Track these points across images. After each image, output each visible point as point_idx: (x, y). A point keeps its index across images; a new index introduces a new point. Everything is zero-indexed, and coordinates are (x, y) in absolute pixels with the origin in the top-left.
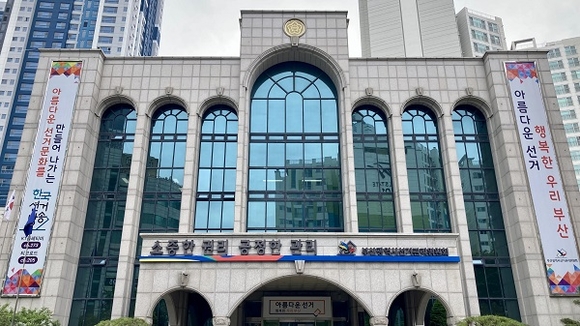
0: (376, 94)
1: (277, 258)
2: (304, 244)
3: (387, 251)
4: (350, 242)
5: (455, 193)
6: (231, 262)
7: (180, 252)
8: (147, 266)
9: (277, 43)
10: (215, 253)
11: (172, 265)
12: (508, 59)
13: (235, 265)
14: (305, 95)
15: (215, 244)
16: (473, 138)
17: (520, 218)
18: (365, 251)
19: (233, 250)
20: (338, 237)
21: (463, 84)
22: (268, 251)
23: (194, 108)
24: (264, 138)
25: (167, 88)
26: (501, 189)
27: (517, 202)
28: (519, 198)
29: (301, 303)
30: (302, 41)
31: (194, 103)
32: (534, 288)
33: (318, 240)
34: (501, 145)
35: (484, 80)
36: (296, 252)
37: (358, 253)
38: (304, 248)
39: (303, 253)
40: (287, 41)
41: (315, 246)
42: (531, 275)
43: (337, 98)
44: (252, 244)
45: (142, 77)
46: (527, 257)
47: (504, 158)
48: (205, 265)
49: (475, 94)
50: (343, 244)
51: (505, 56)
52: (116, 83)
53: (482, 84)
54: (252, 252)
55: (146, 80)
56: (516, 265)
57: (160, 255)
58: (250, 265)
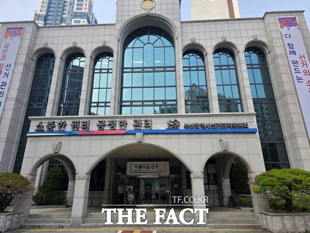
0: (197, 42)
1: (123, 132)
2: (143, 122)
3: (202, 126)
4: (176, 121)
5: (247, 97)
6: (91, 135)
7: (56, 129)
8: (33, 139)
9: (138, 13)
10: (80, 129)
11: (50, 138)
12: (279, 16)
13: (93, 137)
14: (155, 45)
15: (81, 124)
16: (257, 66)
17: (292, 111)
18: (186, 126)
19: (94, 127)
20: (167, 117)
21: (251, 34)
22: (118, 127)
23: (88, 53)
24: (130, 70)
25: (73, 42)
26: (277, 94)
27: (289, 101)
28: (290, 99)
29: (150, 166)
30: (152, 12)
31: (88, 50)
32: (302, 155)
33: (153, 119)
34: (277, 68)
35: (264, 30)
36: (138, 128)
37: (182, 127)
38: (143, 125)
39: (142, 128)
40: (144, 12)
41: (151, 123)
42: (300, 146)
43: (174, 46)
44: (107, 123)
45: (59, 37)
46: (297, 135)
47: (279, 75)
48: (73, 138)
49: (259, 39)
50: (171, 122)
51: (278, 14)
52: (44, 41)
53: (263, 33)
54: (107, 128)
55: (61, 39)
56: (288, 141)
57: (43, 131)
58: (104, 137)
